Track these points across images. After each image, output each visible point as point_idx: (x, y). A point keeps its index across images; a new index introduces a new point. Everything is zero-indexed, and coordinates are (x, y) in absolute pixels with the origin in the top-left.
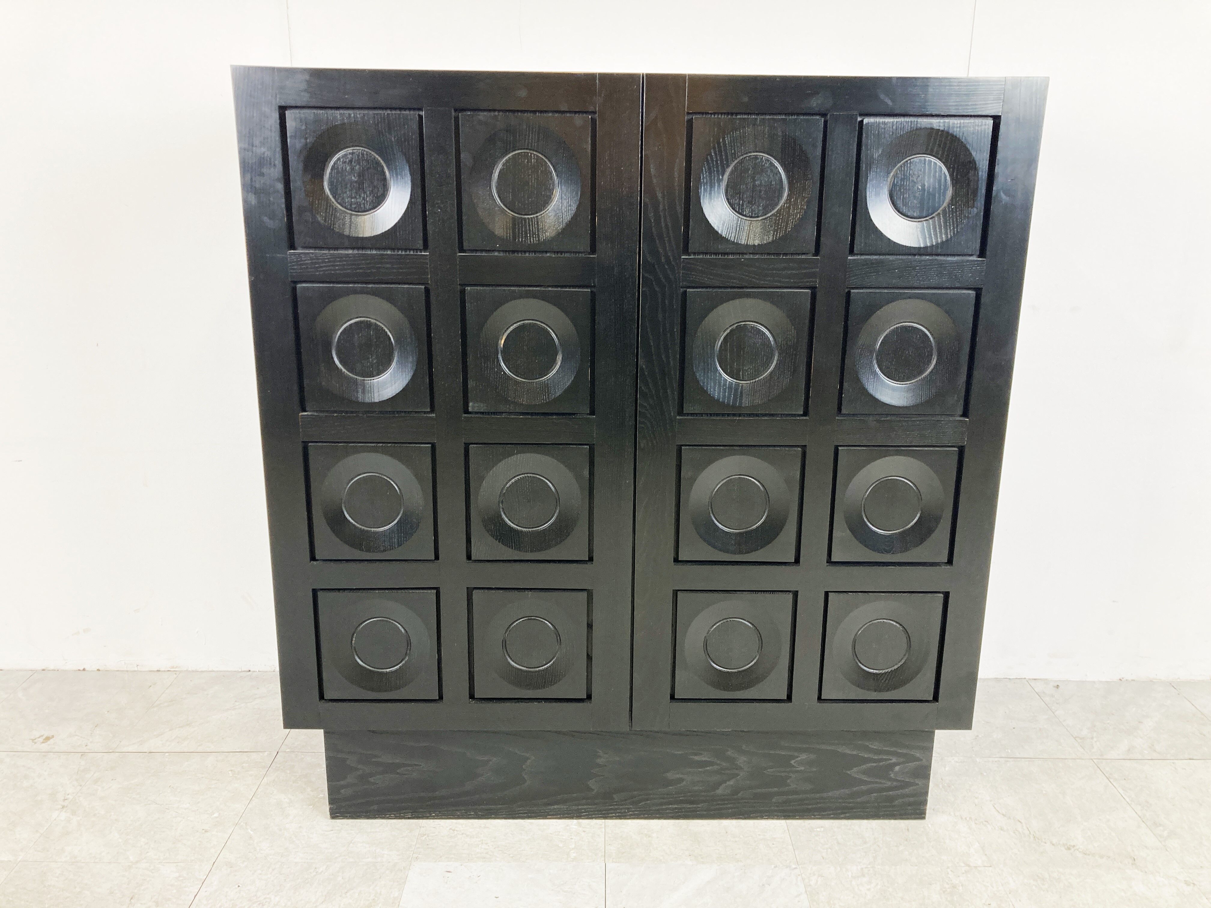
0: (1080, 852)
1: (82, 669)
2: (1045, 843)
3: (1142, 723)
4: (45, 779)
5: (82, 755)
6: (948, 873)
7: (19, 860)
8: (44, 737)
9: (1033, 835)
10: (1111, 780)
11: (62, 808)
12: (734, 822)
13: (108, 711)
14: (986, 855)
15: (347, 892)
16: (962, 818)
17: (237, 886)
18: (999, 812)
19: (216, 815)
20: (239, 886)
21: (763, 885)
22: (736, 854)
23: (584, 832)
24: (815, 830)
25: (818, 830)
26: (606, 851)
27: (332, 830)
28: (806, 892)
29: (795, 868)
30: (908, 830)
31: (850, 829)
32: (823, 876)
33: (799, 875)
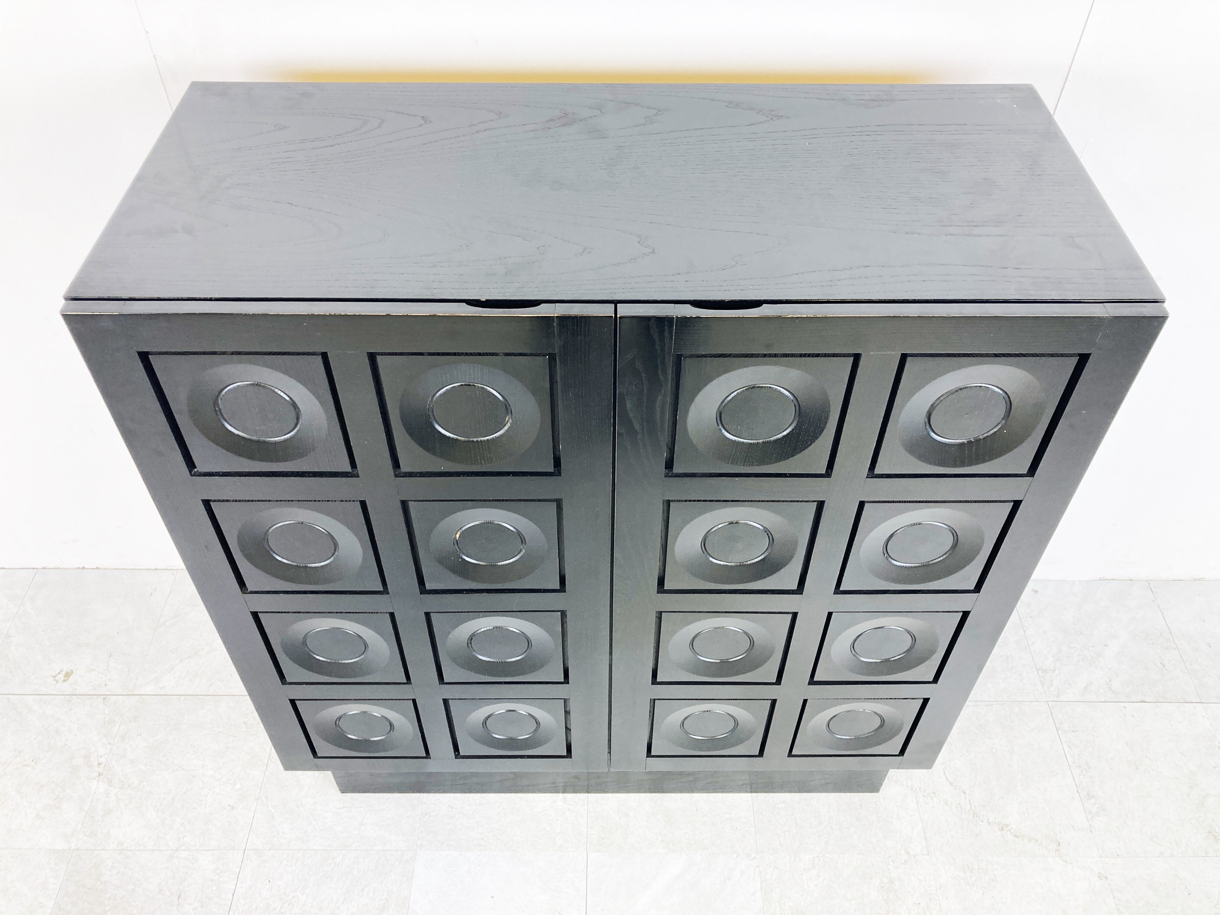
0: (1011, 833)
1: (81, 567)
2: (983, 822)
3: (1107, 645)
4: (76, 735)
5: (104, 699)
6: (889, 864)
7: (72, 848)
8: (64, 673)
9: (973, 811)
10: (1060, 732)
11: (99, 775)
12: (704, 796)
13: (118, 633)
14: (926, 838)
15: (363, 890)
16: (912, 789)
17: (268, 881)
18: (947, 780)
19: (238, 786)
20: (269, 881)
21: (725, 880)
22: (703, 840)
23: (569, 810)
24: (777, 806)
25: (780, 806)
26: (588, 836)
27: (344, 807)
28: (761, 888)
29: (755, 858)
30: (861, 806)
31: (809, 805)
32: (778, 868)
33: (757, 867)
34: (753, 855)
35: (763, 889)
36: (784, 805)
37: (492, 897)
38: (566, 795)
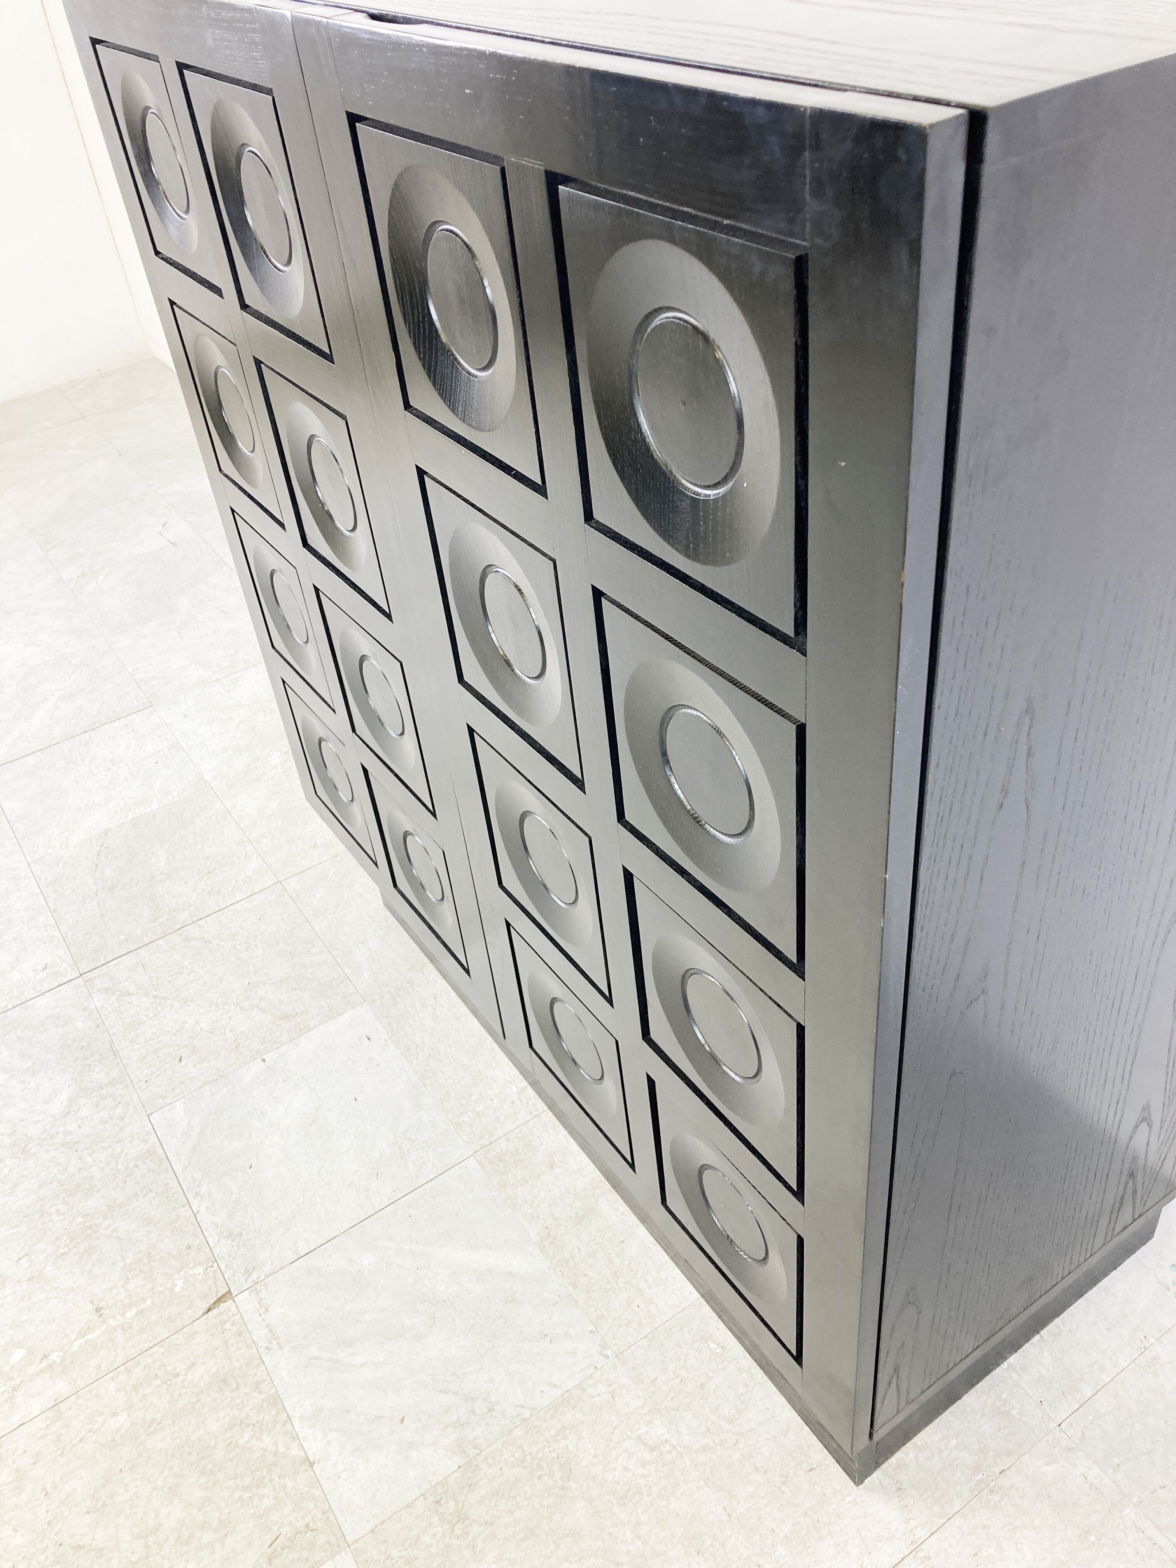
21: (546, 1335)
22: (585, 1275)
23: (513, 1103)
24: (710, 1342)
25: (713, 1346)
26: (494, 1143)
27: (372, 917)
28: (567, 1391)
29: (607, 1357)
30: (811, 1470)
31: (748, 1386)
32: (614, 1398)
33: (596, 1368)
34: (609, 1353)
35: (567, 1394)
36: (719, 1350)
37: (356, 1099)
38: (529, 1088)
